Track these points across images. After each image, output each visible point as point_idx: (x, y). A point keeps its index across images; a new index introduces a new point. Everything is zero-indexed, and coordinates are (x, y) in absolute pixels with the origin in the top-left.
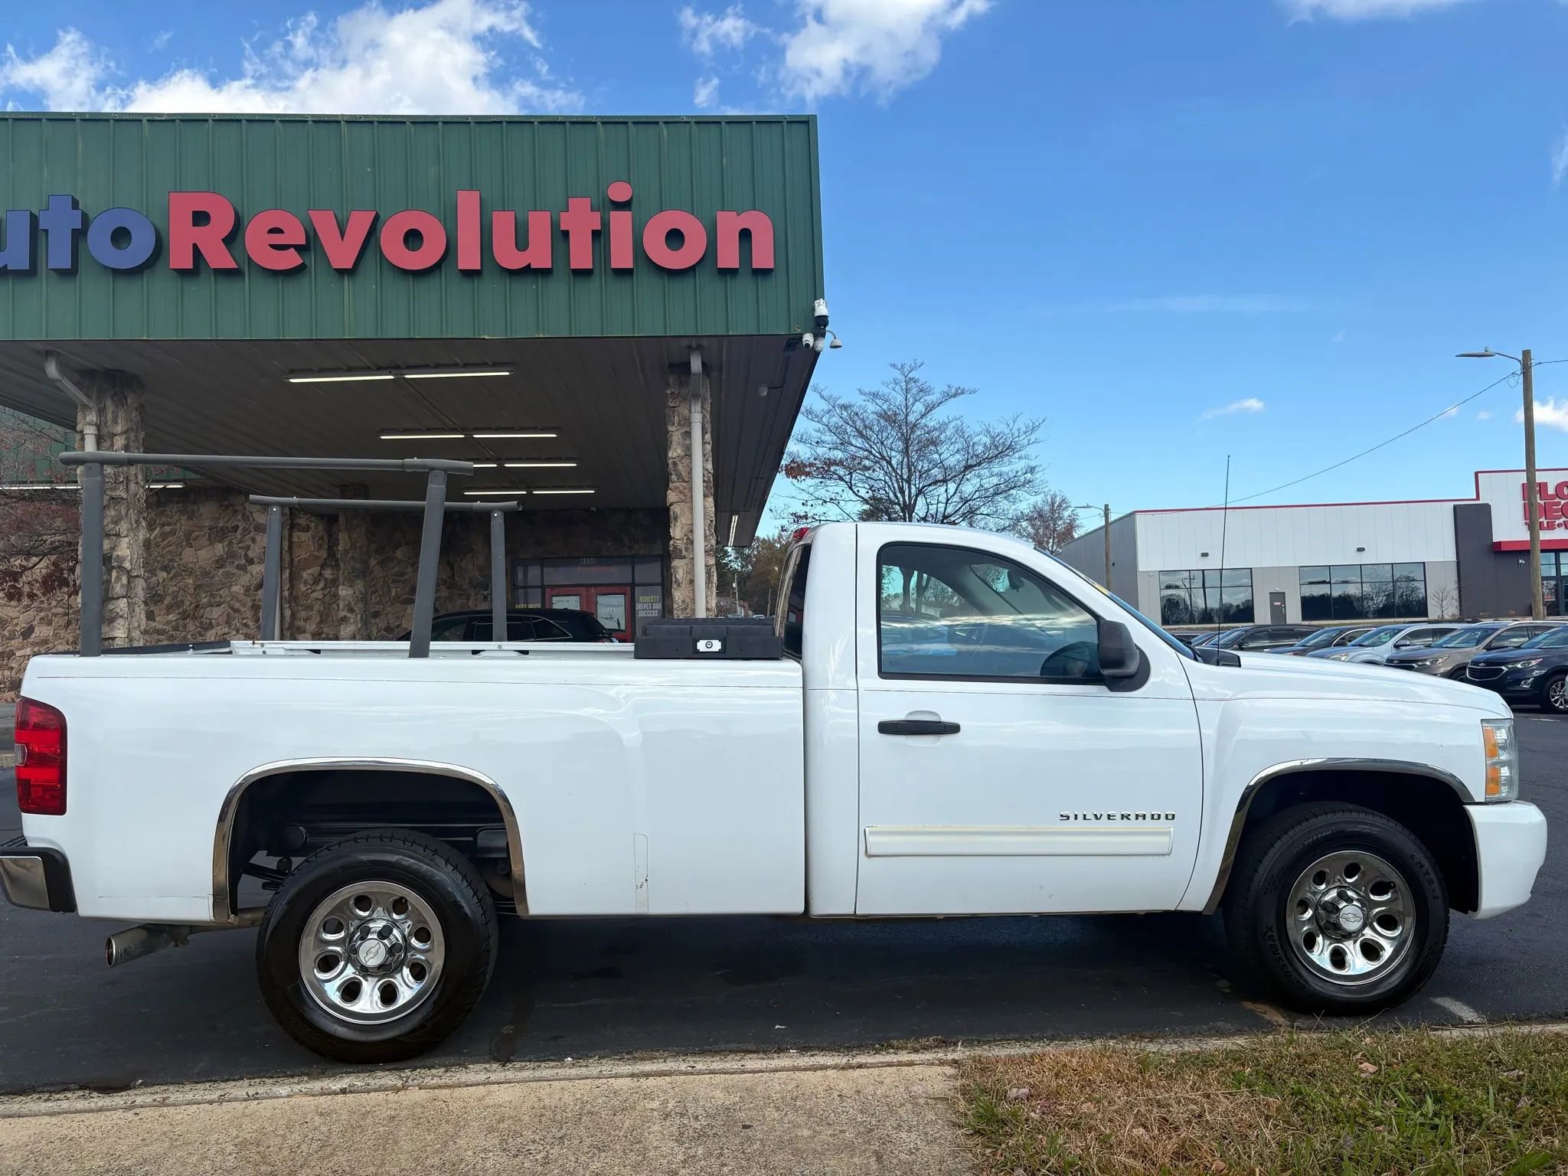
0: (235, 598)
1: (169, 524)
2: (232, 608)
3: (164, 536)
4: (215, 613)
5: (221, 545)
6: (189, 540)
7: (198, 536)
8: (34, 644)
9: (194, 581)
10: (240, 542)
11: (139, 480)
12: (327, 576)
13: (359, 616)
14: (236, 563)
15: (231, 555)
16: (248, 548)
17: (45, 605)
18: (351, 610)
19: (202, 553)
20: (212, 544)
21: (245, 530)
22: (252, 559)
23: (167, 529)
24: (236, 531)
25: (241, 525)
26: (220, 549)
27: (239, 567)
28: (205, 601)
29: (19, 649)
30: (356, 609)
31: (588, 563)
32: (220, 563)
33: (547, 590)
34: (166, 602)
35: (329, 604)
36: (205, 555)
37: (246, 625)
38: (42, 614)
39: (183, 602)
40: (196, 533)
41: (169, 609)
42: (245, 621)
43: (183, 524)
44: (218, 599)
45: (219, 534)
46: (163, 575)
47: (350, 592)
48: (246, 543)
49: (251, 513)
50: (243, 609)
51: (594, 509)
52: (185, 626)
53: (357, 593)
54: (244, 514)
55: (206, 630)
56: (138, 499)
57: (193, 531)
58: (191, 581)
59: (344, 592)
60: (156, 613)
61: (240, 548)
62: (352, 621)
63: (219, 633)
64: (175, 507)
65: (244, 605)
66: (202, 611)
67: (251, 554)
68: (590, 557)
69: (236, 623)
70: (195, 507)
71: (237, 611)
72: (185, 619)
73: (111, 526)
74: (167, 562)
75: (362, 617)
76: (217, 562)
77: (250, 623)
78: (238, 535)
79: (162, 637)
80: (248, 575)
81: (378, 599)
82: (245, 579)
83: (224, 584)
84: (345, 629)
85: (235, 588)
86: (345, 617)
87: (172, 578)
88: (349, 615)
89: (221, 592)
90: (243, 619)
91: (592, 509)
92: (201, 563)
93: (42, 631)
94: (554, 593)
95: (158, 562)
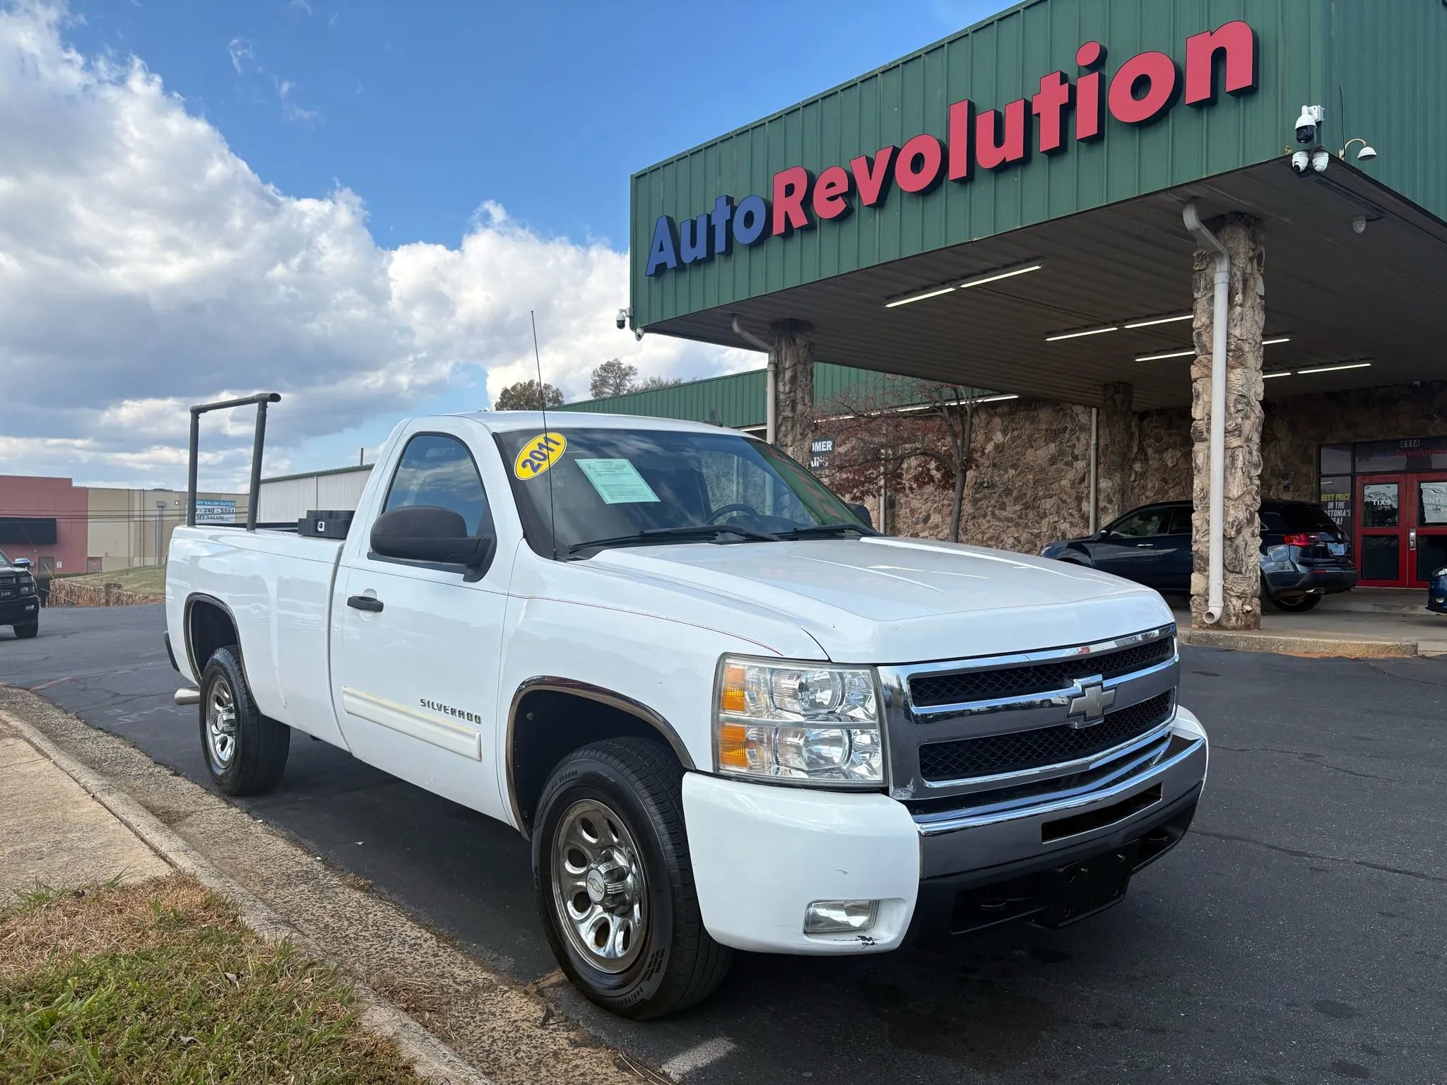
0: (1062, 490)
1: (1017, 429)
2: (1061, 500)
3: (1014, 439)
4: (1048, 504)
5: (1053, 445)
6: (1031, 442)
7: (1037, 438)
8: (930, 528)
9: (1034, 477)
10: (1068, 441)
11: (806, 402)
12: (1137, 470)
13: (1116, 506)
14: (1065, 459)
15: (1061, 453)
16: (1074, 446)
17: (937, 498)
18: (1110, 501)
19: (1040, 452)
20: (1047, 444)
21: (1071, 430)
22: (1077, 456)
23: (1016, 433)
24: (1065, 433)
25: (1069, 426)
26: (1052, 447)
27: (1067, 464)
28: (1041, 493)
29: (921, 532)
30: (1114, 499)
31: (1411, 446)
32: (1053, 460)
33: (1358, 478)
34: (1014, 495)
35: (1139, 496)
36: (1041, 454)
37: (1071, 514)
38: (935, 505)
39: (1025, 494)
40: (1036, 436)
41: (1016, 500)
42: (1070, 511)
43: (1028, 428)
44: (1051, 492)
45: (1053, 435)
46: (1012, 472)
47: (1110, 484)
48: (1073, 442)
49: (1077, 415)
50: (1069, 501)
51: (1418, 383)
52: (1027, 515)
53: (1116, 486)
54: (1071, 416)
55: (1042, 518)
56: (806, 417)
57: (1034, 434)
58: (1031, 477)
59: (1104, 484)
60: (1007, 504)
61: (1069, 446)
62: (1111, 511)
63: (1051, 521)
64: (1023, 414)
65: (1070, 497)
66: (1039, 502)
67: (1076, 452)
68: (1408, 439)
69: (1064, 513)
70: (1035, 414)
71: (1064, 502)
72: (1026, 509)
73: (783, 439)
74: (1015, 461)
75: (1118, 508)
76: (1050, 459)
77: (1075, 513)
78: (1067, 435)
79: (1010, 524)
80: (1074, 470)
81: (1181, 490)
82: (1071, 474)
83: (1055, 478)
84: (1104, 518)
85: (1064, 482)
86: (1105, 507)
87: (1018, 475)
88: (1108, 505)
89: (1053, 486)
90: (1069, 509)
91: (1415, 383)
92: (1039, 461)
93: (936, 518)
94: (1367, 481)
95: (1009, 461)
